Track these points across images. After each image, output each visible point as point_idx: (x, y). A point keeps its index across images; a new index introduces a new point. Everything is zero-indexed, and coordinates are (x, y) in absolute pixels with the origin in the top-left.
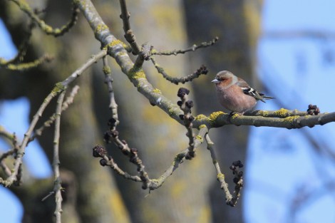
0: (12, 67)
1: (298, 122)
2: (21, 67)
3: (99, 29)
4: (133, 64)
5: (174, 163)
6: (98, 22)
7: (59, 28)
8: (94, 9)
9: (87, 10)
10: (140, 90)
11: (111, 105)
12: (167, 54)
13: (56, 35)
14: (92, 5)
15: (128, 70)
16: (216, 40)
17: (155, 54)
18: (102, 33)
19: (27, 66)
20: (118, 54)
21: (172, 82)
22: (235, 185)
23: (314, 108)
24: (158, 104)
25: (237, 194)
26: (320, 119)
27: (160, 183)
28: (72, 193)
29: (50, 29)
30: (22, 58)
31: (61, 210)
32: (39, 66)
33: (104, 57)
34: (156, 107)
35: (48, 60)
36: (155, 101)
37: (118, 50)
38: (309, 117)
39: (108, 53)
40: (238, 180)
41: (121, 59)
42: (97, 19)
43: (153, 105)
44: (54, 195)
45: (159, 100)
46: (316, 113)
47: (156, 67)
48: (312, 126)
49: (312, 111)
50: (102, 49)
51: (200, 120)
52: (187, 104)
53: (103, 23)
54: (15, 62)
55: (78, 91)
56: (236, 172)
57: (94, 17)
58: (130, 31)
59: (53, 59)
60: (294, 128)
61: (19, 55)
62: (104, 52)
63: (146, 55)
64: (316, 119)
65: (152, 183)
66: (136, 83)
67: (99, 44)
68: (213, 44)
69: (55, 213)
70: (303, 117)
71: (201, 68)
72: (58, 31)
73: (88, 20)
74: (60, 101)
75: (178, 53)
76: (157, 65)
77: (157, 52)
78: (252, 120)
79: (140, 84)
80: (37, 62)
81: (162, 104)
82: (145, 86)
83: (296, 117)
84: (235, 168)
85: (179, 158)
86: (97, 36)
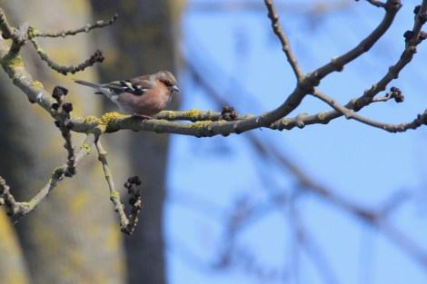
1: (209, 129)
4: (8, 49)
5: (51, 180)
10: (17, 82)
12: (53, 36)
15: (3, 56)
16: (115, 18)
17: (38, 35)
21: (59, 71)
22: (131, 207)
23: (230, 110)
24: (38, 101)
25: (134, 218)
26: (235, 126)
27: (32, 207)
34: (36, 104)
36: (35, 97)
38: (222, 122)
40: (136, 201)
43: (33, 102)
45: (40, 96)
46: (233, 118)
47: (39, 52)
48: (226, 134)
49: (228, 114)
51: (90, 123)
52: (64, 107)
56: (133, 191)
64: (232, 126)
65: (21, 208)
66: (11, 73)
68: (111, 23)
70: (215, 123)
71: (96, 55)
75: (67, 34)
76: (39, 49)
77: (40, 33)
78: (152, 124)
79: (17, 75)
81: (44, 101)
82: (23, 77)
83: (207, 123)
84: (131, 186)
85: (58, 174)
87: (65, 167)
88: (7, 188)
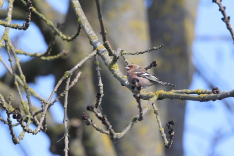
0: (43, 58)
1: (206, 98)
2: (49, 58)
3: (92, 38)
4: (112, 60)
5: (131, 123)
6: (92, 34)
7: (71, 36)
8: (90, 26)
9: (86, 27)
10: (115, 76)
11: (99, 85)
12: (133, 54)
13: (69, 41)
14: (88, 24)
15: (109, 64)
16: (162, 46)
17: (125, 54)
18: (94, 41)
19: (52, 57)
20: (103, 54)
22: (170, 135)
23: (216, 89)
24: (126, 85)
25: (171, 140)
26: (219, 96)
27: (122, 136)
28: (80, 133)
29: (65, 37)
30: (49, 53)
31: (68, 149)
32: (60, 58)
33: (95, 55)
34: (124, 87)
35: (65, 54)
36: (124, 83)
37: (103, 52)
38: (212, 95)
39: (97, 53)
40: (172, 132)
41: (105, 57)
42: (91, 32)
43: (123, 85)
44: (64, 139)
46: (218, 92)
47: (126, 62)
48: (214, 100)
49: (215, 91)
50: (94, 50)
51: (150, 95)
52: (137, 88)
53: (95, 35)
54: (46, 55)
55: (81, 75)
56: (170, 128)
57: (89, 31)
58: (107, 41)
59: (68, 53)
60: (204, 101)
61: (48, 50)
62: (95, 53)
63: (117, 56)
64: (217, 96)
65: (117, 136)
66: (113, 72)
67: (92, 47)
68: (160, 48)
69: (64, 150)
70: (209, 95)
71: (153, 63)
72: (69, 38)
73: (86, 33)
74: (68, 83)
75: (139, 53)
76: (126, 60)
77: (127, 53)
78: (179, 96)
79: (116, 73)
80: (58, 55)
81: (128, 85)
82: (119, 74)
83: (205, 95)
84: (169, 125)
85: (135, 120)
86: (91, 43)
87: (138, 116)
88: (111, 126)
